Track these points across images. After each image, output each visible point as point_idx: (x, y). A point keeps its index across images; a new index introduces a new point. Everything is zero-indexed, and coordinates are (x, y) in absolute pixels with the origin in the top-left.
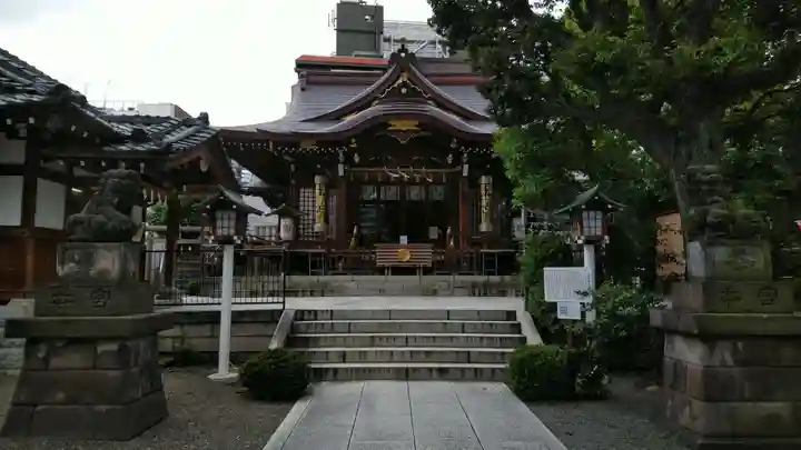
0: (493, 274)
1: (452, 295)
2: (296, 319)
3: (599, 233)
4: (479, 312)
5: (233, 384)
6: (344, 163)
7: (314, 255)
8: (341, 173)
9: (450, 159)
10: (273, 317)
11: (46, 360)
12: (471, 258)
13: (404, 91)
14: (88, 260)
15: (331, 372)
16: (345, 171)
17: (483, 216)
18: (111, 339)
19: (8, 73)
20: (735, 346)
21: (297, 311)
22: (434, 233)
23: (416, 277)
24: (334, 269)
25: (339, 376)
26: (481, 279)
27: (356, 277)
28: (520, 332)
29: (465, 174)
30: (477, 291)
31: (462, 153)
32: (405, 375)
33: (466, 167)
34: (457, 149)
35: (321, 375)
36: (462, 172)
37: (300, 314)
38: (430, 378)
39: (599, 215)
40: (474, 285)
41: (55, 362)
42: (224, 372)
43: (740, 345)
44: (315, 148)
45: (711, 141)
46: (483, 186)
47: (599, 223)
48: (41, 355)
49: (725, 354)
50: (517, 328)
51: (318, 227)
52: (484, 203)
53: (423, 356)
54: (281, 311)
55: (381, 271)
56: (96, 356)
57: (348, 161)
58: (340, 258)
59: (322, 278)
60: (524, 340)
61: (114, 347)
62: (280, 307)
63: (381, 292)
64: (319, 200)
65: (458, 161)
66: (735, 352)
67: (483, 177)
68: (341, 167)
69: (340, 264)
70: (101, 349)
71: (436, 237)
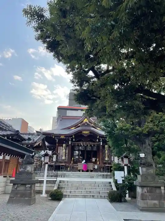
0: (109, 172)
1: (98, 178)
2: (59, 183)
3: (127, 163)
4: (102, 182)
5: (46, 198)
6: (71, 141)
7: (62, 166)
8: (70, 144)
9: (97, 140)
10: (54, 182)
11: (16, 188)
12: (103, 167)
13: (86, 124)
14: (25, 168)
15: (68, 196)
16: (71, 143)
17: (106, 156)
18: (29, 184)
19: (2, 125)
20: (147, 189)
21: (60, 181)
22: (94, 160)
23: (89, 173)
24: (67, 170)
25: (70, 197)
26: (105, 173)
27: (73, 172)
28: (112, 187)
29: (101, 144)
30: (104, 177)
31: (100, 139)
32: (85, 197)
33: (101, 143)
34: (99, 138)
35: (66, 196)
36: (100, 144)
37: (60, 182)
38: (90, 198)
39: (127, 159)
40: (103, 175)
41: (18, 189)
42: (44, 195)
43: (148, 188)
44: (64, 138)
45: (149, 144)
46: (106, 148)
47: (127, 161)
48: (15, 187)
49: (145, 190)
50: (111, 186)
51: (64, 158)
52: (106, 152)
53: (89, 192)
54: (56, 181)
55: (79, 171)
56: (26, 188)
57: (72, 140)
58: (69, 167)
59: (64, 172)
60: (112, 189)
61: (29, 186)
62: (56, 179)
63: (79, 177)
64: (64, 151)
65: (99, 141)
66: (147, 190)
67: (106, 145)
68: (70, 142)
69: (69, 168)
70: (27, 186)
71: (94, 161)
